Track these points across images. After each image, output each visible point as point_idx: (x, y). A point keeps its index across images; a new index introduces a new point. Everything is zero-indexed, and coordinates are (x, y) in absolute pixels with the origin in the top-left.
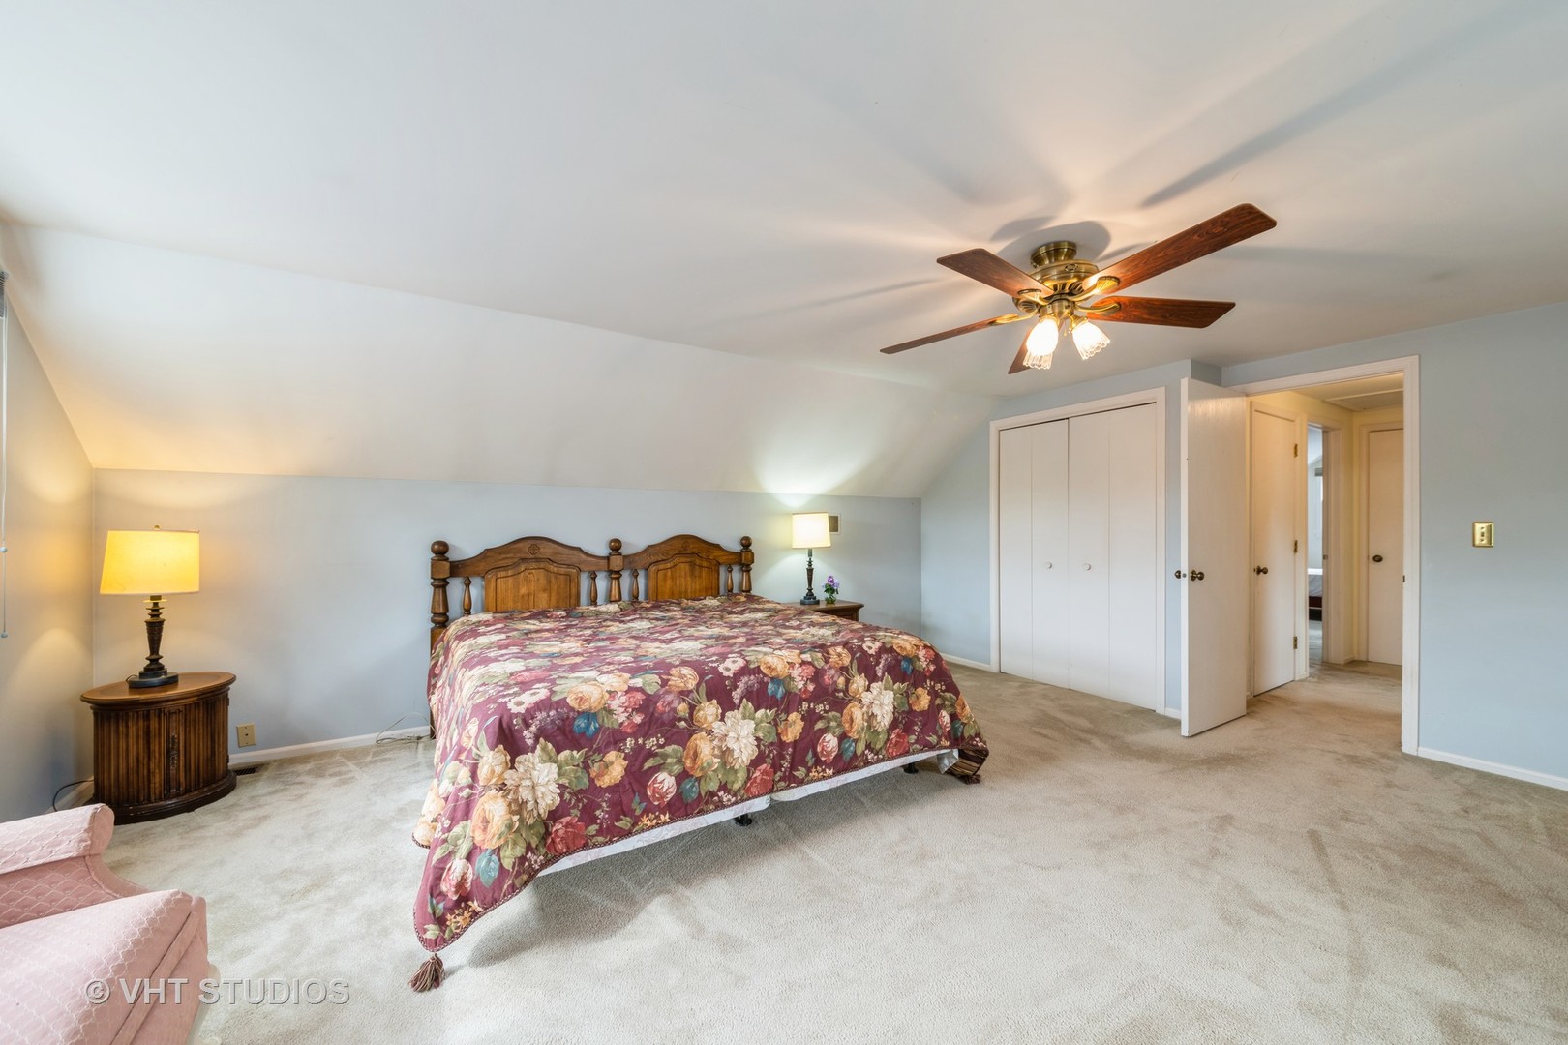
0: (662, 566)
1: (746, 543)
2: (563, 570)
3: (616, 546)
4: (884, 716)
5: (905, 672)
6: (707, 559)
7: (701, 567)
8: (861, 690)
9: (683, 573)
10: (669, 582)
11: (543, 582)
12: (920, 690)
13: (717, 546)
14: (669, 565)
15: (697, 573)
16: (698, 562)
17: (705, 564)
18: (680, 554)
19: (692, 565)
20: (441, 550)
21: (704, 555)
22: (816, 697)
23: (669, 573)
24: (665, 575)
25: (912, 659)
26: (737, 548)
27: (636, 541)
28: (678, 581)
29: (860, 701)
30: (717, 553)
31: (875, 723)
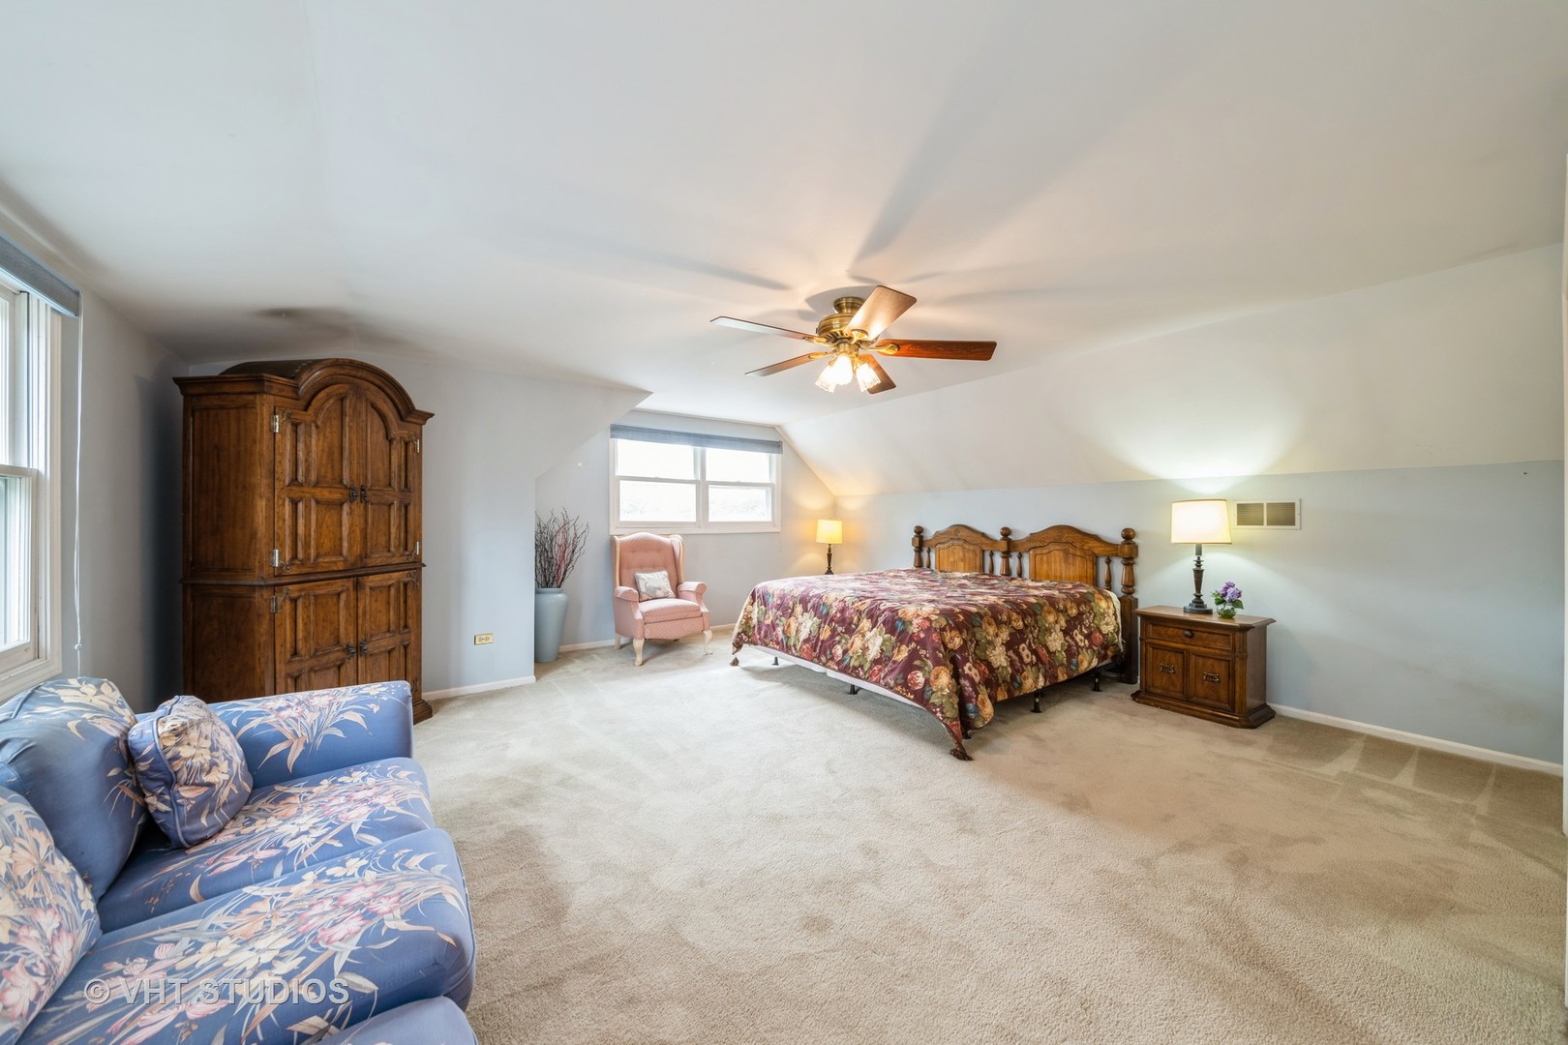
0: (1038, 551)
1: (1128, 535)
2: (972, 548)
3: (1006, 533)
4: (874, 652)
5: (896, 629)
6: (1082, 549)
7: (1074, 555)
8: (866, 629)
9: (1058, 559)
10: (1045, 566)
11: (961, 555)
12: (904, 647)
13: (1096, 538)
14: (1045, 551)
15: (1071, 560)
16: (1071, 550)
17: (1078, 553)
18: (1056, 542)
19: (1066, 553)
20: (919, 531)
21: (1078, 545)
22: (842, 621)
23: (1045, 558)
24: (1042, 559)
25: (907, 623)
26: (1119, 540)
27: (1023, 529)
28: (1053, 566)
29: (864, 636)
30: (1092, 544)
31: (867, 654)
